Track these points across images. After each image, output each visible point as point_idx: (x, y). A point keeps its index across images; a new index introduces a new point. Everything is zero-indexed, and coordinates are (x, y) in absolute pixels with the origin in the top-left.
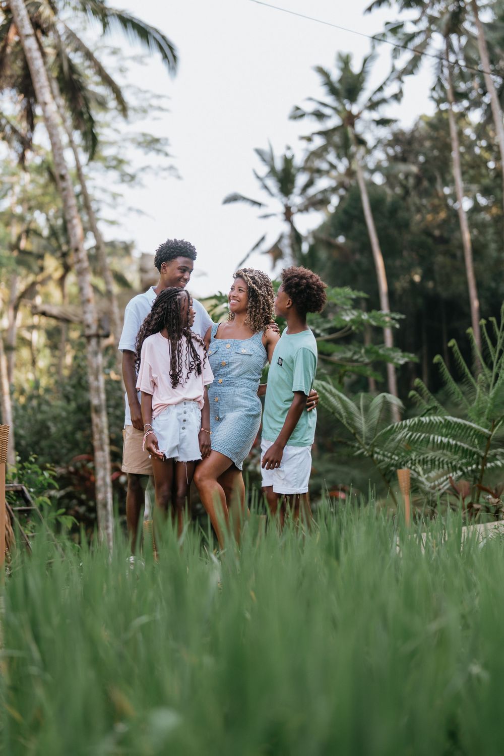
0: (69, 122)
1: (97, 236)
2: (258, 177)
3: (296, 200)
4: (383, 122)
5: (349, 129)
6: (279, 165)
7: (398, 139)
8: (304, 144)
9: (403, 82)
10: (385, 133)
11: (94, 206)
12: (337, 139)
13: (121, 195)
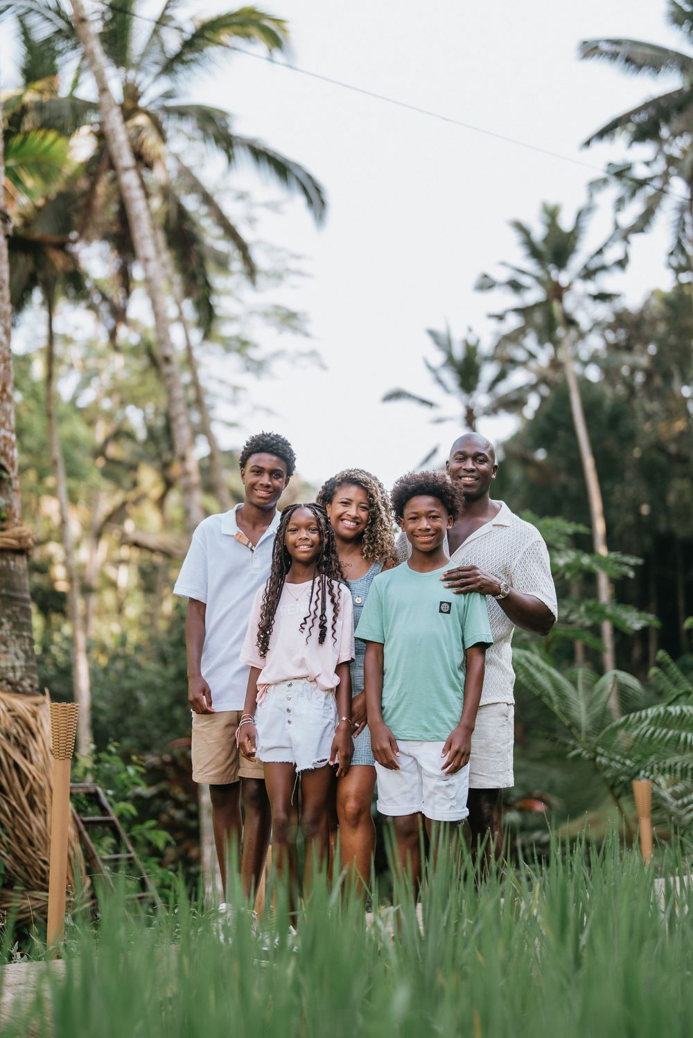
0: (178, 289)
1: (212, 441)
2: (429, 367)
3: (482, 399)
4: (603, 297)
5: (556, 307)
6: (459, 353)
7: (621, 320)
8: (493, 324)
9: (628, 242)
10: (603, 312)
11: (207, 401)
12: (538, 318)
13: (244, 389)
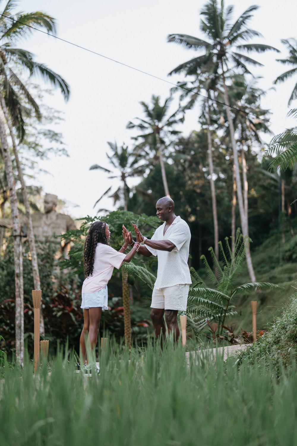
0: (10, 122)
1: (22, 183)
2: (109, 157)
3: (128, 170)
4: (174, 133)
5: (157, 135)
6: (120, 152)
7: (181, 141)
8: (133, 141)
9: (185, 113)
10: (174, 138)
11: (22, 167)
12: (150, 139)
13: (37, 163)
